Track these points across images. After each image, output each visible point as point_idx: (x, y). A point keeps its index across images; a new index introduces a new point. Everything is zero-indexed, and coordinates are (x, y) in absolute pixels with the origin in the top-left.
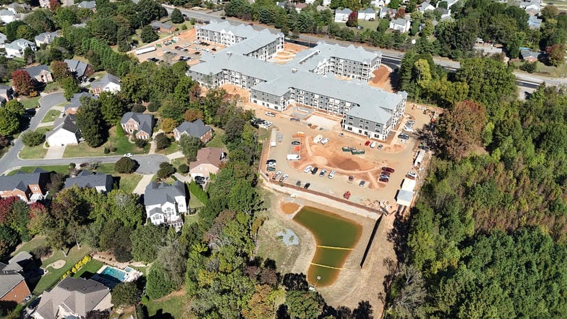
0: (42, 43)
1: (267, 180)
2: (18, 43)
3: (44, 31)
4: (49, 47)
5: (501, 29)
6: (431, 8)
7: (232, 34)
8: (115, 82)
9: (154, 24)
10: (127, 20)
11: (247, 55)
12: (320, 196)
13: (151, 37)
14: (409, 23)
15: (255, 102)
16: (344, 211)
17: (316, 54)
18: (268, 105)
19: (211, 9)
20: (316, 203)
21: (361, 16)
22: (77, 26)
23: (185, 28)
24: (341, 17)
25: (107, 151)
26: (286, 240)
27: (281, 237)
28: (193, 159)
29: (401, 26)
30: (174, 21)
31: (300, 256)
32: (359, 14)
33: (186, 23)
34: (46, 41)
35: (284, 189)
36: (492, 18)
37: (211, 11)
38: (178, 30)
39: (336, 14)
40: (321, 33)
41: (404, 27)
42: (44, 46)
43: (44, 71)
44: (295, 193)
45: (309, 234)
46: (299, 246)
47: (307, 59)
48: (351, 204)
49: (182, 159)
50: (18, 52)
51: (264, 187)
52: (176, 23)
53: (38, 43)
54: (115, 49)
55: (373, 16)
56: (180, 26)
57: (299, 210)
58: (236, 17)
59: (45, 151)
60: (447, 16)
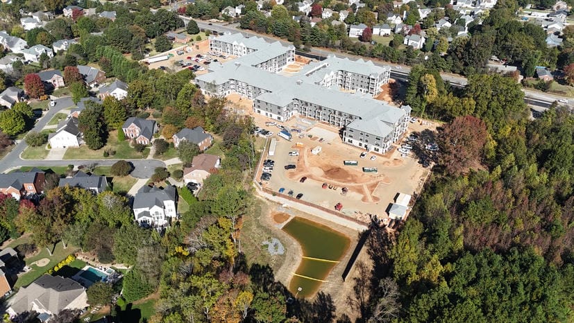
0: (60, 49)
1: (260, 189)
2: (36, 49)
3: (63, 38)
4: (65, 53)
5: (517, 47)
6: (448, 25)
7: (244, 46)
8: (123, 88)
9: (170, 34)
10: (143, 30)
11: (256, 66)
12: (311, 207)
13: (164, 46)
14: (423, 40)
15: (259, 112)
16: (334, 223)
17: (324, 67)
18: (271, 116)
19: (227, 21)
20: (307, 214)
21: (376, 31)
22: (95, 34)
23: (199, 39)
24: (355, 32)
25: (107, 155)
26: (271, 249)
27: (267, 246)
28: (188, 165)
29: (415, 42)
30: (190, 32)
31: (284, 266)
32: (374, 29)
33: (202, 34)
34: (63, 47)
35: (276, 199)
36: (509, 36)
37: (228, 23)
38: (192, 40)
39: (351, 29)
40: (333, 47)
41: (419, 43)
42: (61, 52)
43: (56, 75)
44: (286, 203)
45: (296, 244)
46: (284, 256)
47: (314, 72)
48: (341, 216)
49: (179, 165)
50: (35, 57)
51: (257, 196)
52: (191, 34)
53: (56, 49)
54: (129, 57)
55: (388, 31)
56: (194, 37)
57: (289, 220)
58: (250, 29)
59: (47, 152)
60: (463, 33)
